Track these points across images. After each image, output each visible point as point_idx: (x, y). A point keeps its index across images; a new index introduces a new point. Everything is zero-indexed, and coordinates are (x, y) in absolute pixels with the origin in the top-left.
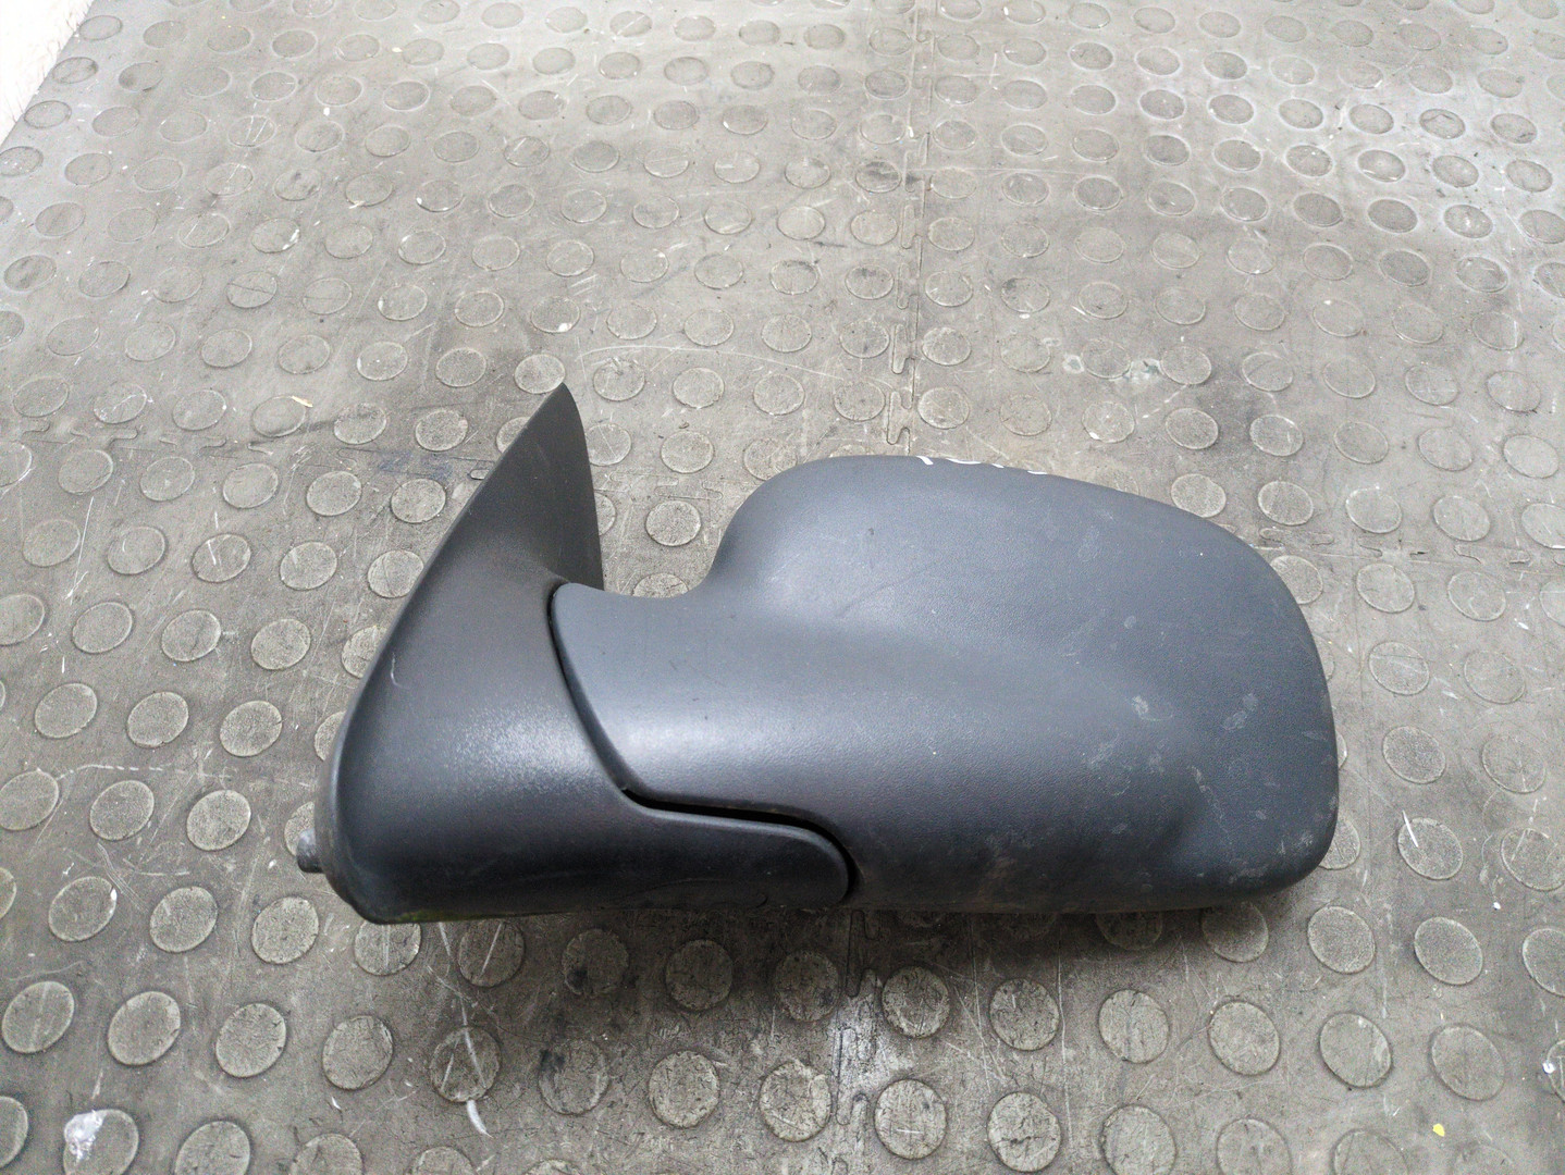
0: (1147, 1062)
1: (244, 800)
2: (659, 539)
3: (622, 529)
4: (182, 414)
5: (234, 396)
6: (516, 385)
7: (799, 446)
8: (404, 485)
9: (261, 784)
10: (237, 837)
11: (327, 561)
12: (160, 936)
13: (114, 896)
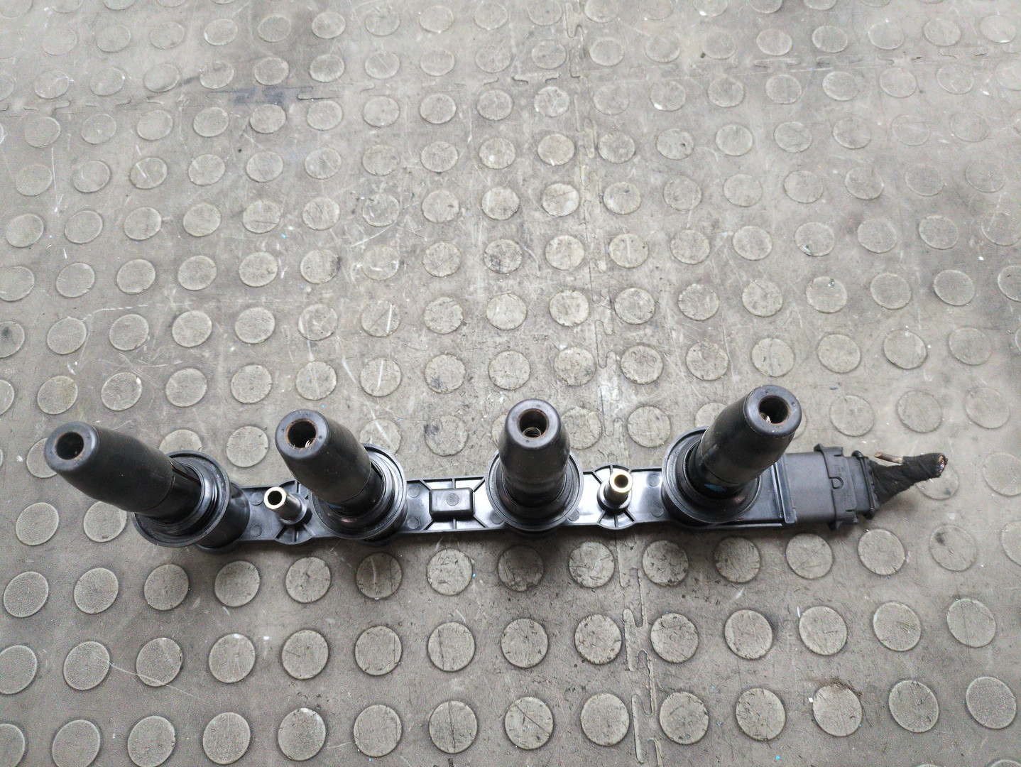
0: (784, 375)
1: (206, 316)
2: (430, 120)
3: (405, 117)
4: (96, 85)
5: (127, 69)
6: (314, 34)
7: (510, 47)
8: (256, 110)
9: (212, 304)
10: (206, 337)
11: (218, 165)
12: (175, 399)
13: (139, 381)
